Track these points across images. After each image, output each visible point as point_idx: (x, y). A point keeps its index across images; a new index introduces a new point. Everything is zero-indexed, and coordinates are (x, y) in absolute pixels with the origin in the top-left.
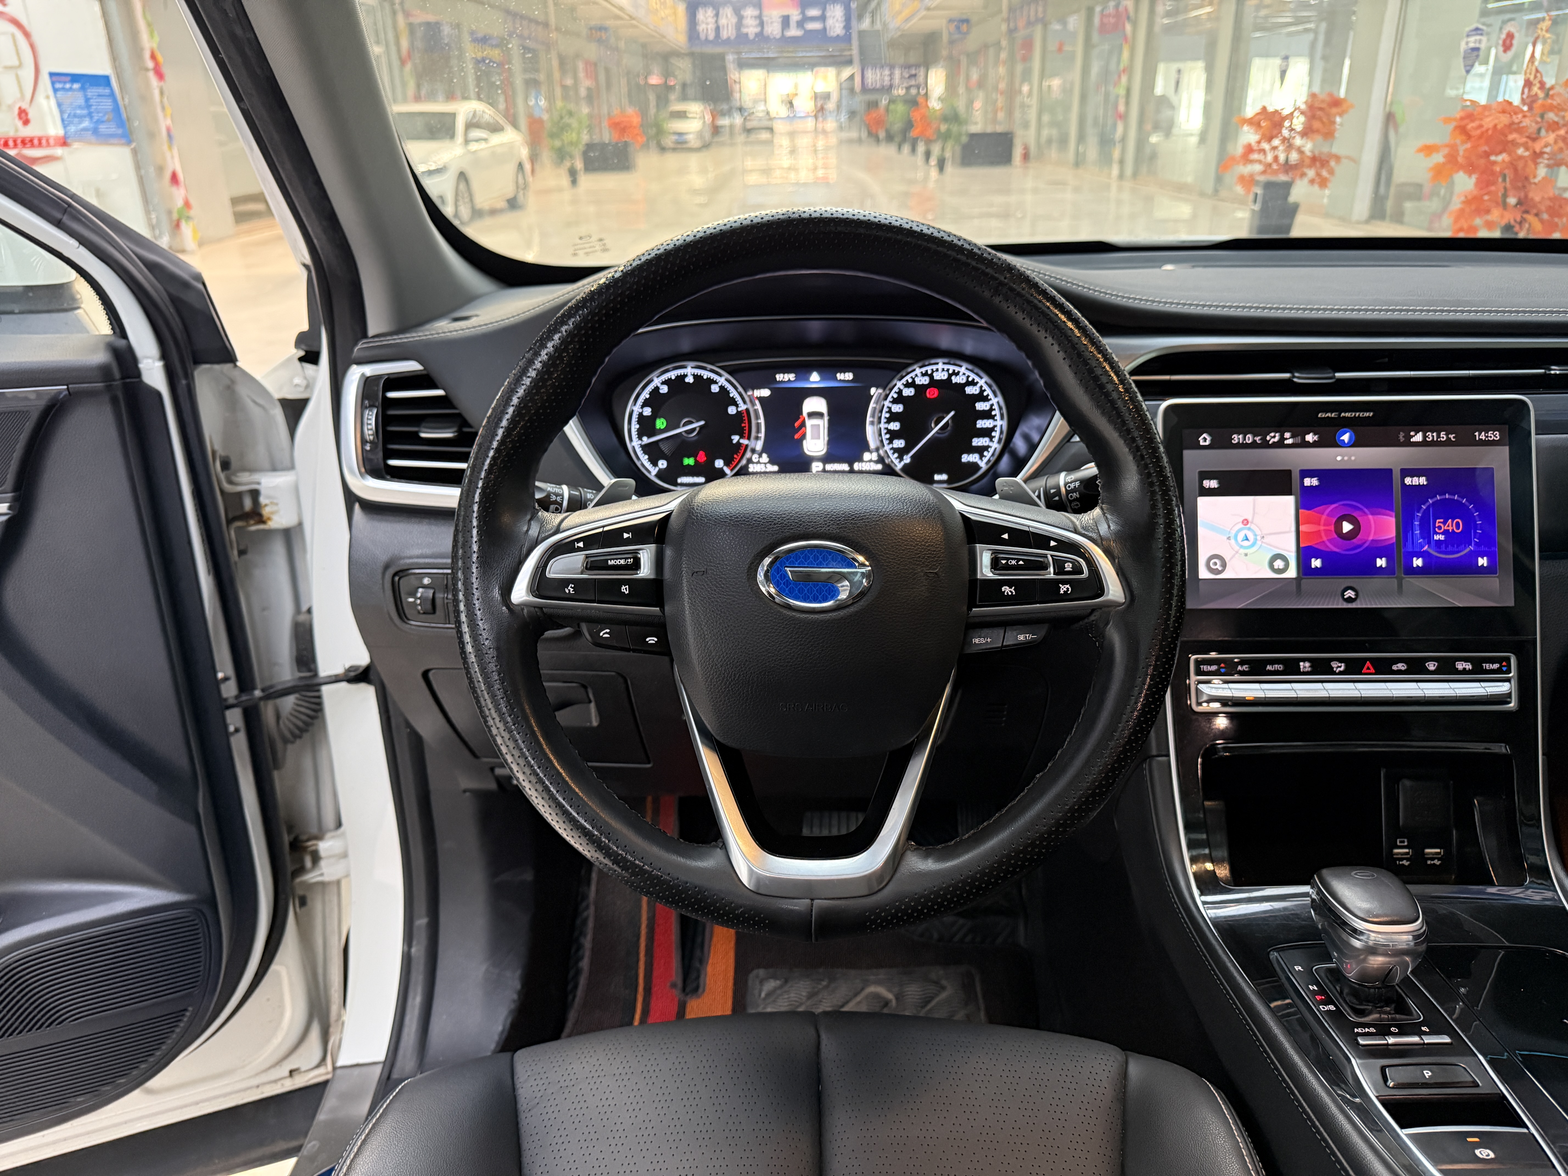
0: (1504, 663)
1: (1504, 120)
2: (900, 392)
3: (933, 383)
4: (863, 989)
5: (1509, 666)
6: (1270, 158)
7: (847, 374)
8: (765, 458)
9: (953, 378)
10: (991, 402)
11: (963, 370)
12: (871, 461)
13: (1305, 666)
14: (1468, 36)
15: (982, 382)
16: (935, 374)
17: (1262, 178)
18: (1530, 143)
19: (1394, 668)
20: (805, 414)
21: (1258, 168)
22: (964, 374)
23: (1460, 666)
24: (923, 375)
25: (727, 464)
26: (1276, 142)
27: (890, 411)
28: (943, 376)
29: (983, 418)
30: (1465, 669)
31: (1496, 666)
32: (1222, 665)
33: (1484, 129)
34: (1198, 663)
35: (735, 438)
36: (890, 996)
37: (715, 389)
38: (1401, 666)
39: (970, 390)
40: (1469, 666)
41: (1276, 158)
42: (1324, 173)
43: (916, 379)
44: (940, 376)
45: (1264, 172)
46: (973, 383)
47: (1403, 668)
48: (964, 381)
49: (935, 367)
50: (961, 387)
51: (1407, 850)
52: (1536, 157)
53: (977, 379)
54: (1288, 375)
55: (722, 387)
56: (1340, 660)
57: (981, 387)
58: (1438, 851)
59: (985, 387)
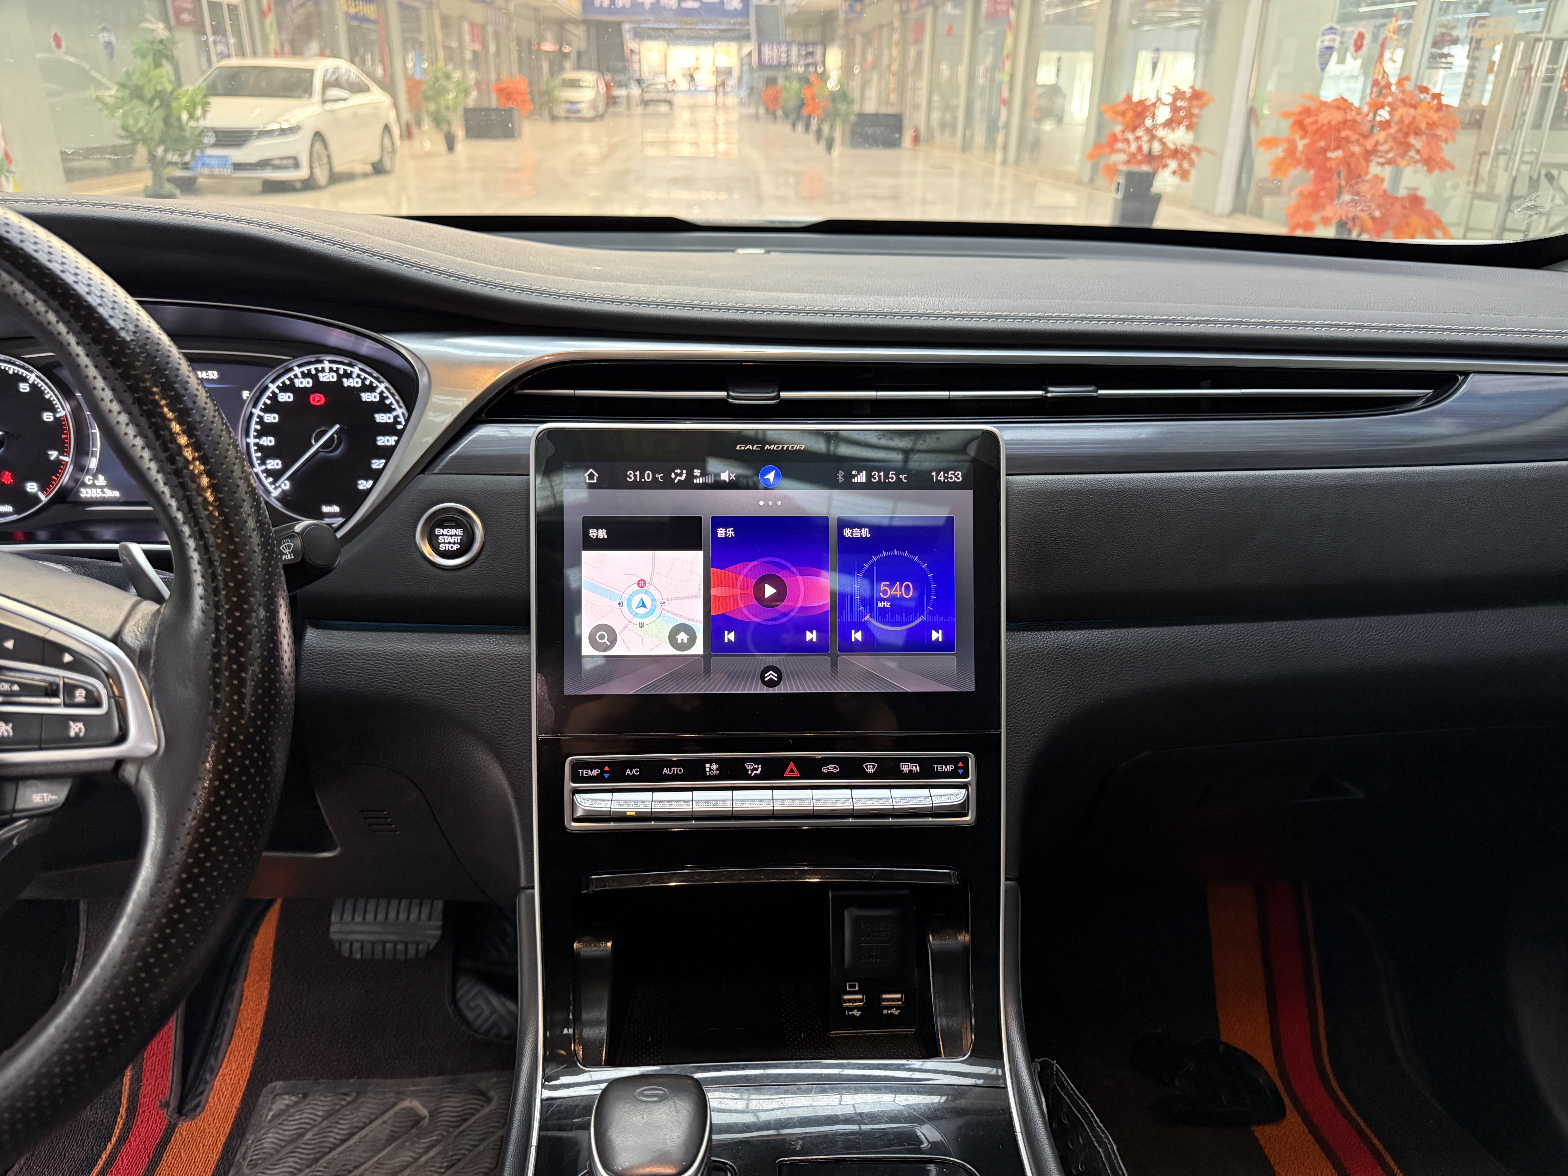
0: (960, 764)
1: (1338, 116)
2: (274, 396)
3: (319, 386)
4: (394, 1104)
5: (966, 768)
6: (1133, 147)
7: (210, 373)
8: (101, 480)
9: (345, 380)
10: (394, 414)
11: (356, 371)
13: (712, 768)
14: (1323, 34)
15: (382, 387)
16: (320, 375)
17: (1124, 168)
18: (1361, 140)
19: (824, 770)
21: (1123, 157)
22: (359, 376)
23: (905, 768)
24: (304, 375)
25: (43, 488)
26: (1140, 132)
27: (261, 421)
28: (332, 378)
29: (384, 435)
30: (911, 771)
31: (950, 768)
32: (607, 768)
33: (1319, 125)
34: (576, 766)
35: (53, 454)
36: (424, 1112)
37: (24, 388)
38: (832, 768)
39: (366, 397)
40: (916, 768)
41: (1140, 148)
42: (1186, 165)
43: (296, 380)
44: (327, 377)
45: (1128, 162)
46: (371, 389)
47: (835, 771)
48: (359, 385)
49: (319, 366)
50: (355, 392)
51: (860, 997)
52: (1369, 154)
53: (376, 383)
54: (723, 394)
55: (33, 386)
56: (756, 761)
57: (381, 393)
58: (899, 996)
59: (387, 394)
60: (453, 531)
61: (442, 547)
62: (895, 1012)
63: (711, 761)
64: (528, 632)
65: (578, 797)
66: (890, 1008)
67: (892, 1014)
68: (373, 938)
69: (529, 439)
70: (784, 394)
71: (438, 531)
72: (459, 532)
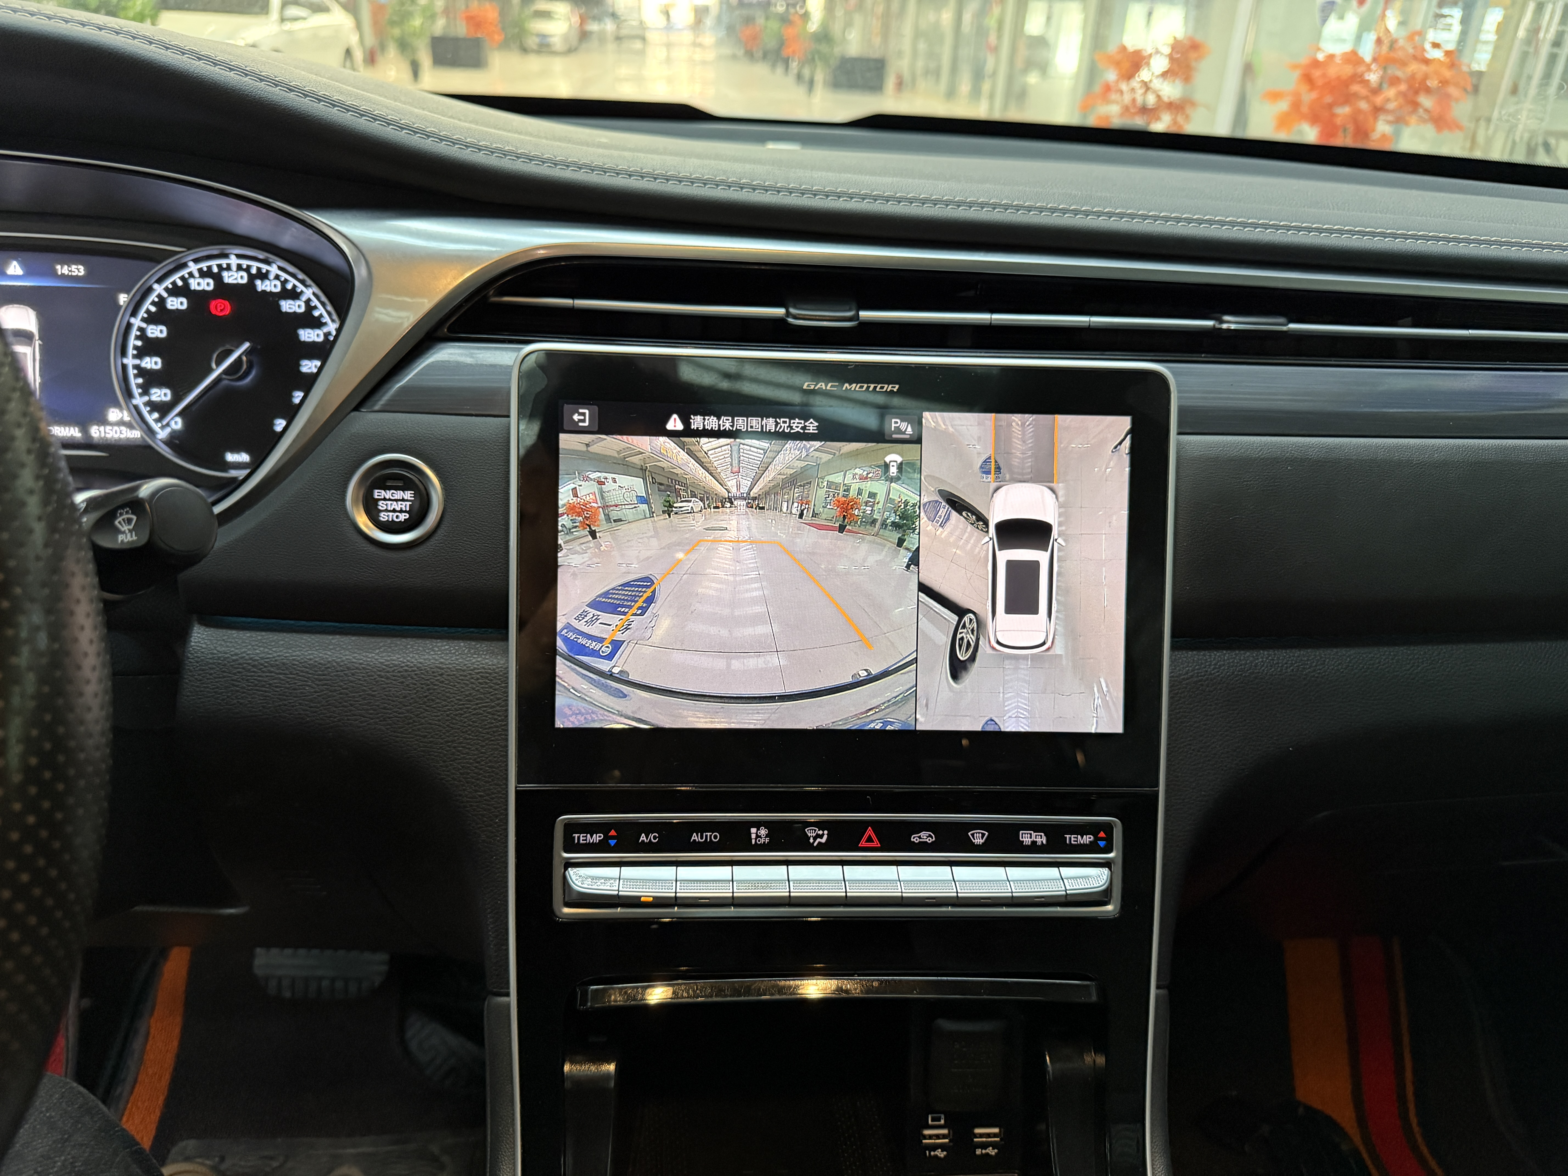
0: (1102, 834)
2: (161, 303)
3: (223, 289)
5: (1109, 839)
7: (74, 267)
9: (258, 283)
10: (325, 330)
11: (274, 270)
12: (121, 423)
13: (760, 834)
15: (308, 293)
16: (225, 274)
18: (1372, 97)
19: (915, 839)
22: (277, 277)
23: (1026, 838)
24: (203, 274)
26: (1134, 84)
27: (142, 335)
28: (240, 278)
29: (309, 358)
30: (1034, 843)
31: (1087, 839)
32: (613, 833)
33: (1327, 79)
34: (570, 827)
38: (925, 836)
39: (287, 306)
40: (1041, 839)
43: (191, 281)
44: (234, 278)
46: (294, 295)
47: (929, 840)
48: (278, 289)
49: (224, 262)
50: (272, 299)
51: (945, 1131)
52: (1377, 112)
53: (300, 287)
54: (780, 311)
56: (820, 825)
57: (308, 302)
58: (996, 1130)
59: (315, 302)
60: (399, 494)
61: (383, 517)
62: (992, 1151)
63: (758, 824)
64: (506, 638)
65: (572, 873)
66: (984, 1146)
67: (987, 1154)
68: (306, 973)
69: (510, 365)
70: (865, 314)
71: (377, 494)
72: (408, 495)
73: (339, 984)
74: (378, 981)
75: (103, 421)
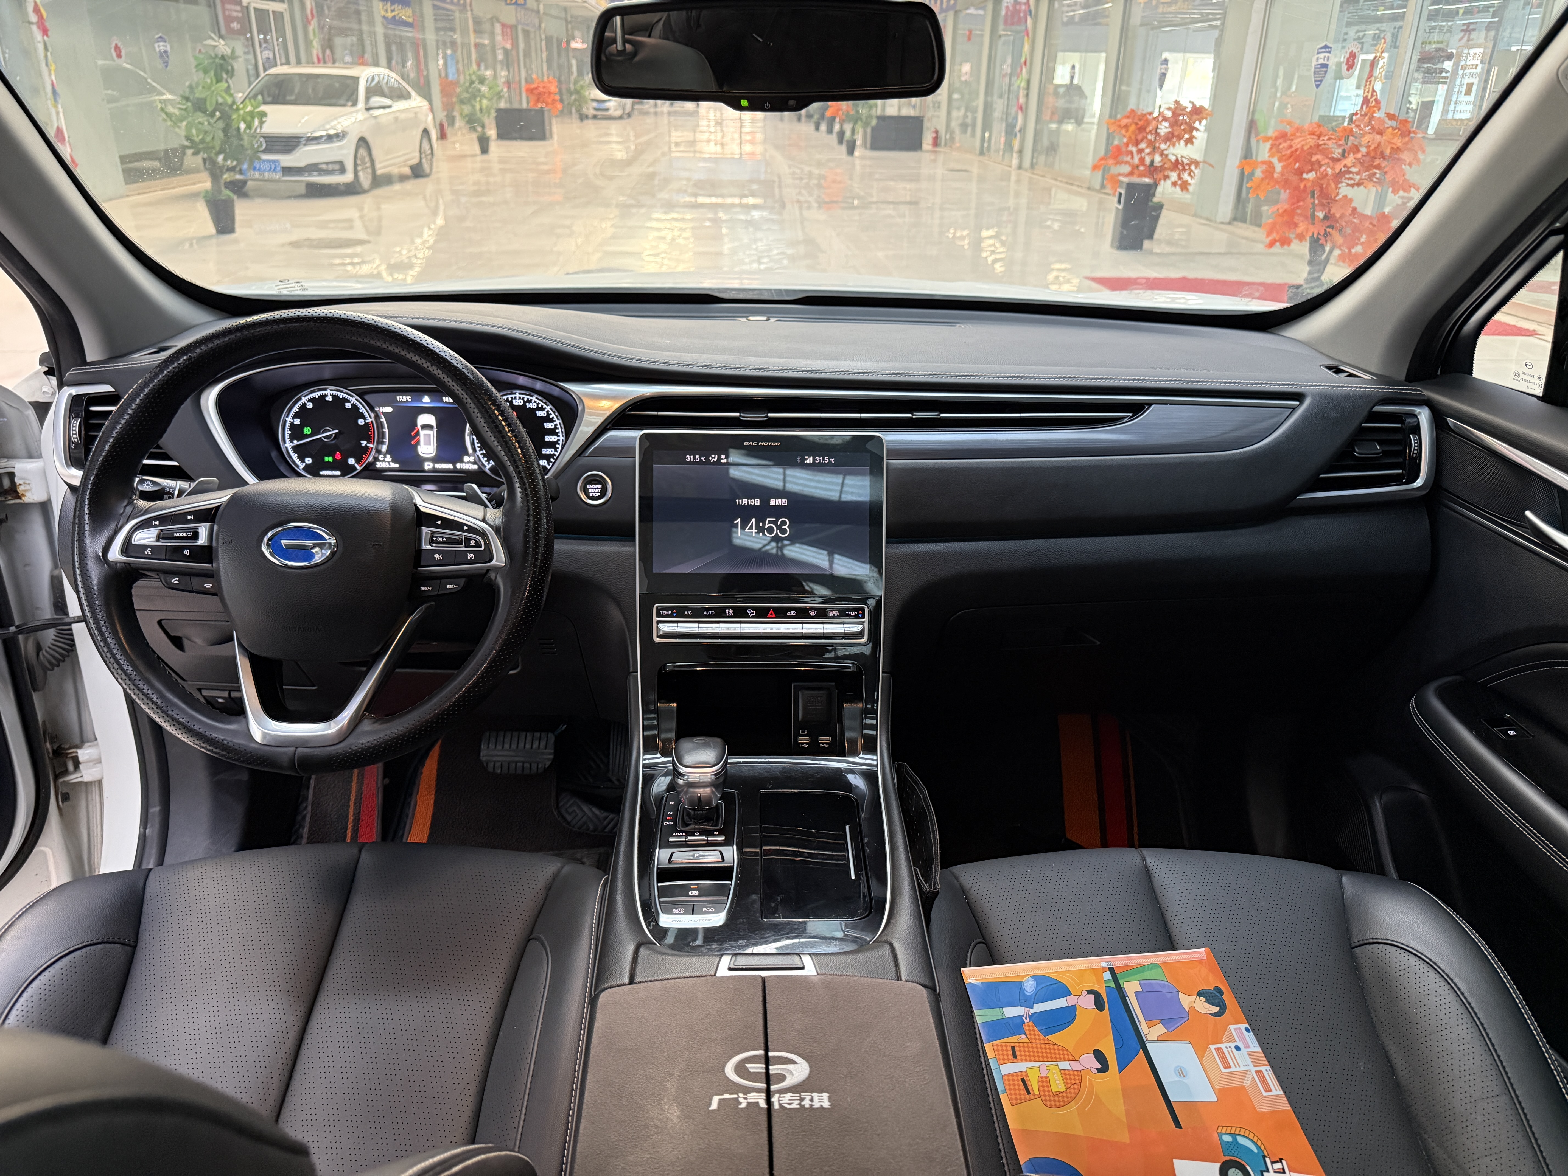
0: (860, 612)
1: (1311, 141)
3: (513, 407)
5: (863, 614)
6: (1136, 160)
7: (448, 398)
8: (389, 458)
9: (527, 404)
10: (554, 423)
11: (534, 399)
12: (469, 462)
13: (730, 612)
14: (1318, 53)
15: (548, 408)
16: (514, 401)
17: (1126, 180)
18: (1331, 164)
20: (419, 426)
21: (1126, 169)
22: (535, 402)
23: (831, 613)
25: (358, 462)
26: (1143, 145)
28: (520, 402)
29: (549, 435)
30: (834, 615)
31: (854, 613)
32: (675, 611)
33: (1293, 149)
34: (659, 609)
35: (365, 443)
37: (349, 406)
38: (793, 613)
39: (539, 414)
40: (837, 614)
41: (1142, 160)
42: (1186, 176)
44: (518, 402)
45: (1131, 174)
46: (542, 409)
48: (536, 407)
49: (513, 396)
50: (533, 411)
51: (807, 737)
52: (1338, 177)
53: (545, 406)
54: (737, 414)
55: (353, 405)
56: (753, 608)
57: (548, 412)
58: (828, 738)
59: (551, 412)
60: (596, 486)
61: (591, 495)
62: (826, 745)
63: (729, 608)
64: (634, 540)
65: (660, 625)
66: (823, 744)
67: (825, 747)
68: (509, 759)
69: (636, 438)
70: (770, 415)
71: (589, 486)
72: (600, 486)
73: (527, 765)
74: (548, 764)
75: (462, 462)
